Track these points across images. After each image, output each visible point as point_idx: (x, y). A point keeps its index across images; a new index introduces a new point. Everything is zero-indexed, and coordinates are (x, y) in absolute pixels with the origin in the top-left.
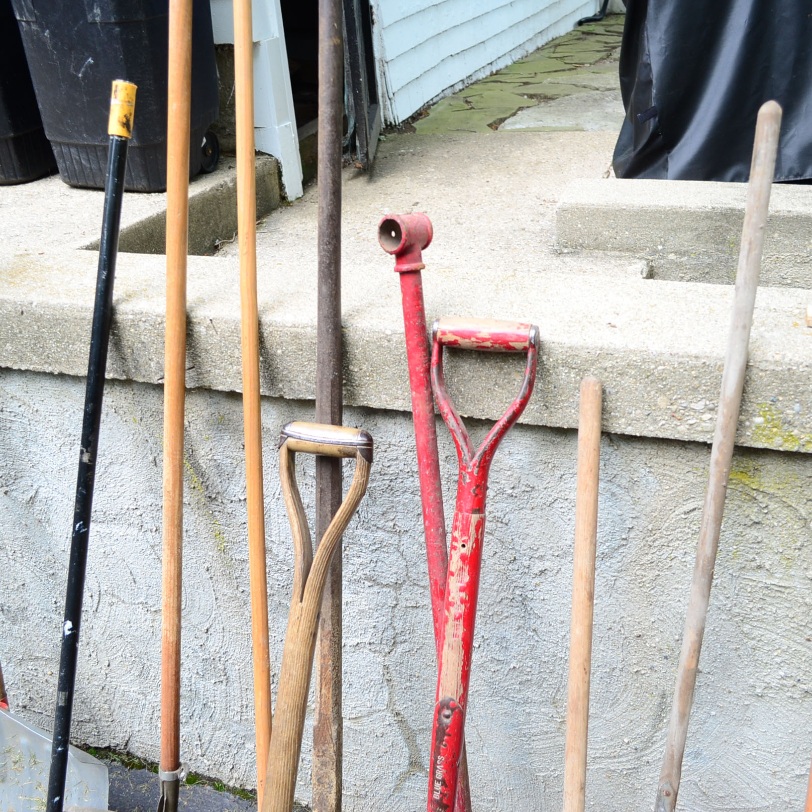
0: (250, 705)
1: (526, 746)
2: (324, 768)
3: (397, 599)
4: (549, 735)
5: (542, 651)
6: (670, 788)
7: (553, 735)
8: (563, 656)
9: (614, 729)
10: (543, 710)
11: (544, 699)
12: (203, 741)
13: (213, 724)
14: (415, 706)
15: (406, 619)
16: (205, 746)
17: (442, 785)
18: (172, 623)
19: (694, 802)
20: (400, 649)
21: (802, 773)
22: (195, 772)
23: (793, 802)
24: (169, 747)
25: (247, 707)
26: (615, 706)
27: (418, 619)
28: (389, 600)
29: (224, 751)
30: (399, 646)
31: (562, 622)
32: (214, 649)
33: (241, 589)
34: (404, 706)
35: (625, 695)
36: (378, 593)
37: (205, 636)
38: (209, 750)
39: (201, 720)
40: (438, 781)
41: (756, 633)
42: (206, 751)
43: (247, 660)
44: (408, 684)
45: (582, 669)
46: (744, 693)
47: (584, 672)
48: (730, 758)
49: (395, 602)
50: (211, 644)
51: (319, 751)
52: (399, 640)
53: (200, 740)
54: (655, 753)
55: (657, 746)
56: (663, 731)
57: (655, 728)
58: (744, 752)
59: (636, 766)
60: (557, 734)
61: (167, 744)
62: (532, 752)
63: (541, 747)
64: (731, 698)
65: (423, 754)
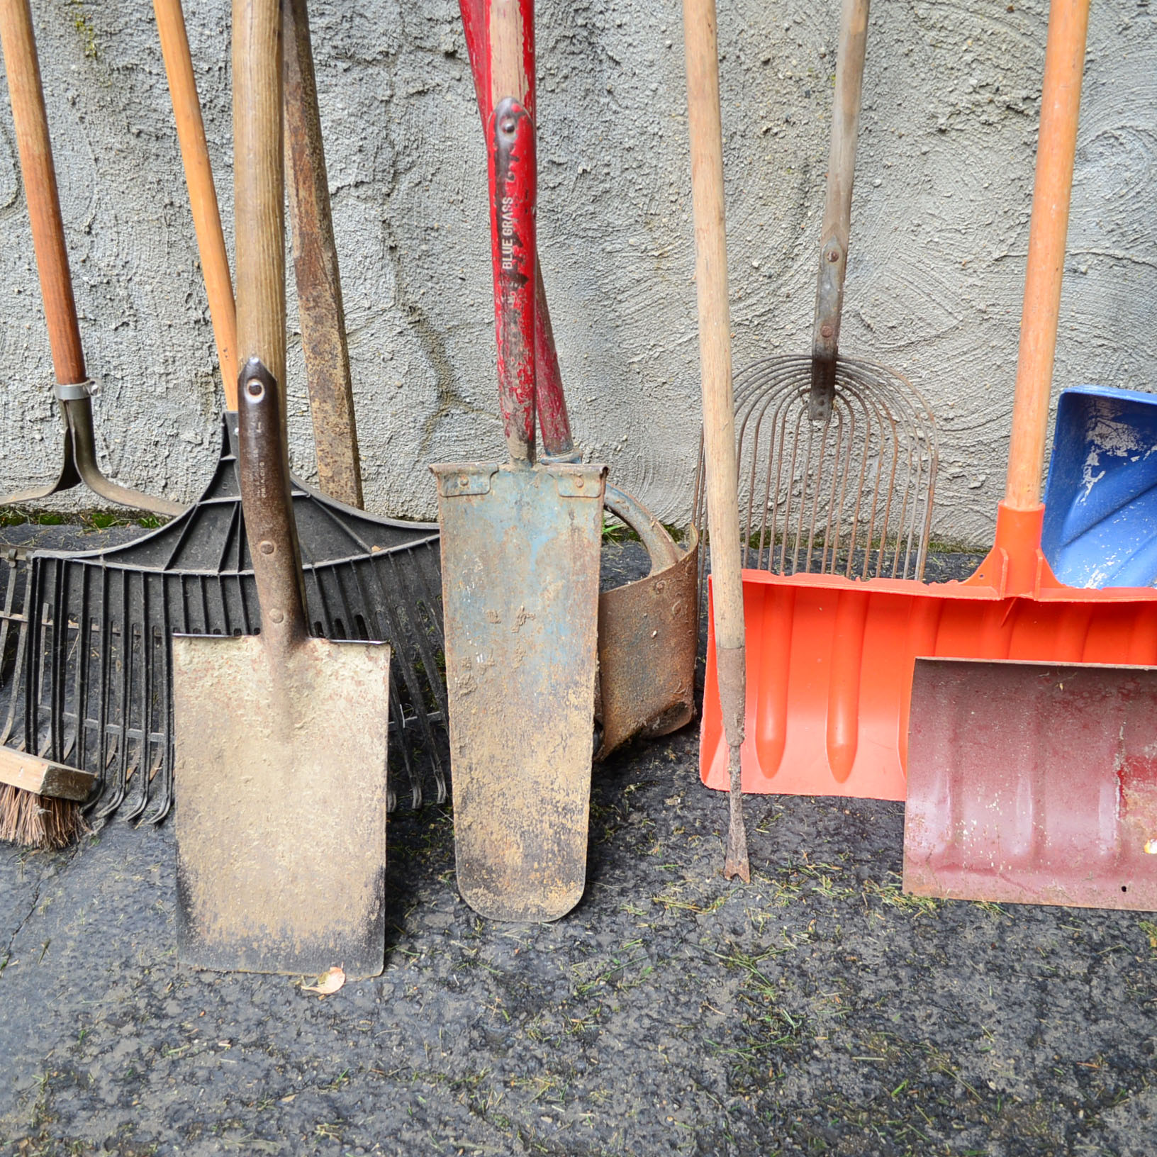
0: (179, 355)
1: (611, 316)
2: (319, 327)
3: (391, 85)
4: (644, 285)
5: (624, 130)
6: (838, 247)
7: (648, 283)
8: (656, 130)
9: (738, 249)
10: (632, 241)
11: (632, 221)
12: (112, 447)
13: (124, 410)
14: (437, 287)
15: (408, 121)
16: (116, 457)
17: (514, 244)
18: (32, 122)
19: (855, 349)
20: (405, 183)
21: (1003, 254)
22: (107, 509)
23: (991, 309)
24: (64, 340)
25: (174, 362)
26: (736, 206)
27: (429, 117)
28: (379, 91)
29: (149, 457)
30: (402, 178)
31: (652, 64)
32: (106, 260)
33: (134, 130)
34: (422, 292)
35: (750, 183)
36: (361, 80)
37: (88, 239)
38: (123, 463)
39: (104, 409)
40: (508, 239)
41: (936, 14)
42: (119, 465)
43: (163, 269)
44: (424, 247)
45: (706, 25)
46: (921, 133)
47: (709, 30)
48: (904, 257)
49: (389, 93)
50: (100, 255)
51: (307, 300)
52: (401, 166)
53: (107, 447)
54: (797, 277)
55: (800, 263)
56: (807, 233)
57: (797, 230)
58: (922, 239)
59: (772, 307)
60: (655, 280)
61: (61, 337)
62: (619, 323)
63: (633, 309)
64: (902, 146)
65: (458, 373)
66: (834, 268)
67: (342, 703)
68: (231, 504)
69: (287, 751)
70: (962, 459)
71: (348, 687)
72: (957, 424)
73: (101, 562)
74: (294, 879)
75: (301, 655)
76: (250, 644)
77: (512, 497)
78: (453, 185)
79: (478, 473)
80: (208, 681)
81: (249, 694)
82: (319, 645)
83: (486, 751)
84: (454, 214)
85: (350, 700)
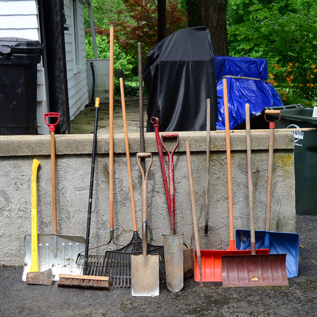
10: (179, 216)
15: (151, 200)
41: (216, 187)
46: (215, 201)
57: (201, 214)
58: (217, 215)
60: (182, 221)
64: (214, 203)
65: (154, 236)
66: (207, 214)
67: (152, 263)
68: (133, 243)
69: (145, 269)
70: (225, 247)
71: (153, 260)
72: (224, 241)
73: (116, 251)
74: (147, 285)
75: (147, 256)
76: (141, 256)
77: (171, 239)
78: (156, 208)
79: (168, 236)
80: (135, 260)
81: (140, 262)
82: (150, 255)
83: (170, 269)
84: (156, 212)
85: (153, 262)
